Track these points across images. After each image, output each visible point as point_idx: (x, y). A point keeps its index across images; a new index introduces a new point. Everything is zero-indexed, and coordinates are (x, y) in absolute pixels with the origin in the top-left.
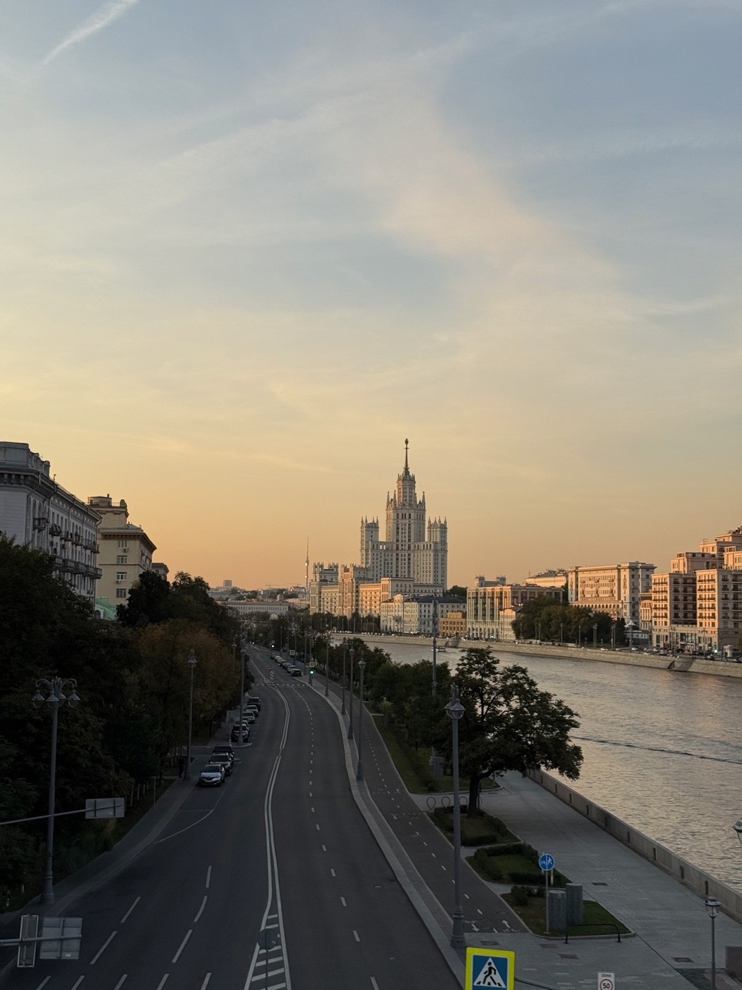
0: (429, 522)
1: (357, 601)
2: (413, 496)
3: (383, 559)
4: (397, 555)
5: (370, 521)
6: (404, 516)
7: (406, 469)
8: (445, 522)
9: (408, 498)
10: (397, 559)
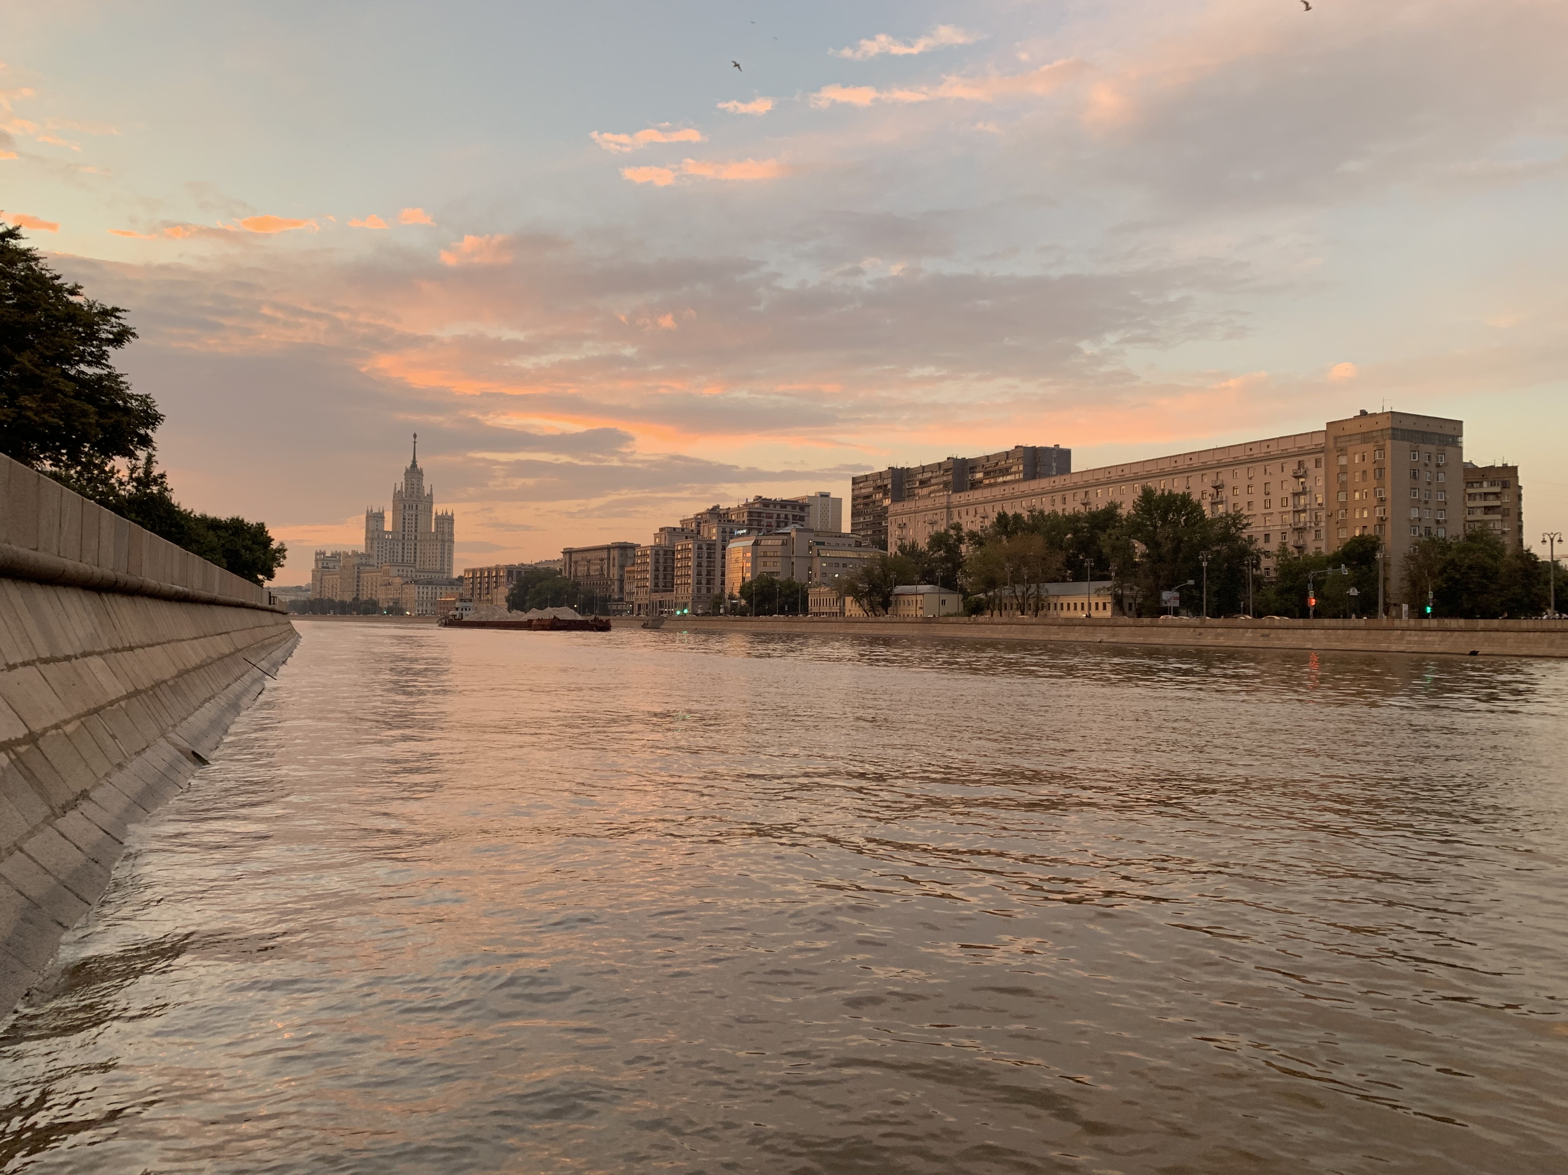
0: (436, 513)
1: (358, 586)
2: (420, 488)
3: (388, 548)
4: (403, 544)
5: (375, 511)
6: (411, 507)
7: (414, 461)
8: (453, 514)
9: (415, 491)
10: (403, 548)
